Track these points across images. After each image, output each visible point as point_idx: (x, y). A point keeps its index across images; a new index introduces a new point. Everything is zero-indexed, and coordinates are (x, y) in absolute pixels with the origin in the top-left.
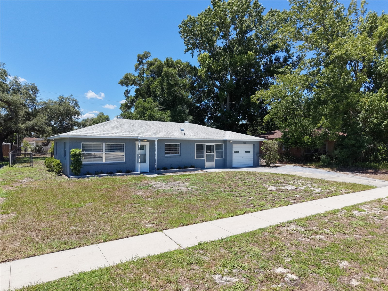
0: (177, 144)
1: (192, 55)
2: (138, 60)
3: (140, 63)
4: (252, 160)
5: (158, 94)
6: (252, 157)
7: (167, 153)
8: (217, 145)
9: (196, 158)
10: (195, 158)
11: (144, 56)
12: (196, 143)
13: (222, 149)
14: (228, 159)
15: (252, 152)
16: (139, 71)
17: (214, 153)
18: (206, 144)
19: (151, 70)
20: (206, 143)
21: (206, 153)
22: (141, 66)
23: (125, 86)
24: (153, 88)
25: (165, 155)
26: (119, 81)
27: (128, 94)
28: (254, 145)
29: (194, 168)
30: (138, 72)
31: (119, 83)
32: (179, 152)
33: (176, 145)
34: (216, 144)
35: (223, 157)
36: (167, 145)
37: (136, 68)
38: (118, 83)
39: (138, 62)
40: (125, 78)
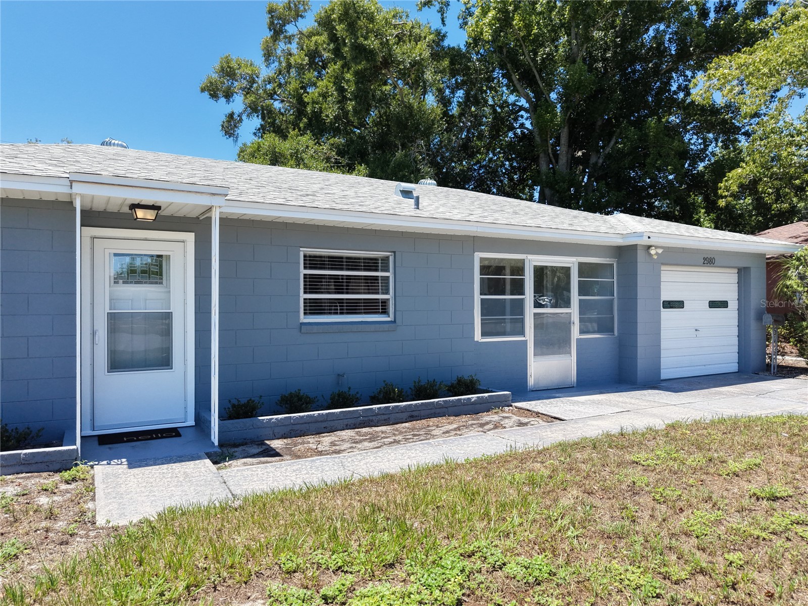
0: (375, 260)
1: (442, 15)
2: (271, 25)
3: (277, 32)
4: (735, 341)
5: (327, 116)
6: (735, 331)
7: (314, 308)
8: (584, 269)
9: (484, 334)
10: (478, 337)
11: (290, 8)
12: (478, 255)
13: (607, 289)
14: (642, 341)
15: (733, 305)
16: (276, 64)
17: (574, 311)
18: (533, 260)
19: (308, 51)
20: (530, 257)
21: (530, 311)
22: (281, 46)
23: (223, 100)
24: (314, 102)
25: (304, 319)
26: (203, 81)
27: (235, 126)
28: (743, 273)
29: (474, 397)
30: (273, 66)
31: (203, 90)
32: (385, 302)
33: (371, 264)
34: (581, 265)
35: (612, 331)
36: (312, 262)
37: (268, 55)
38: (199, 89)
39: (270, 30)
40: (222, 69)
